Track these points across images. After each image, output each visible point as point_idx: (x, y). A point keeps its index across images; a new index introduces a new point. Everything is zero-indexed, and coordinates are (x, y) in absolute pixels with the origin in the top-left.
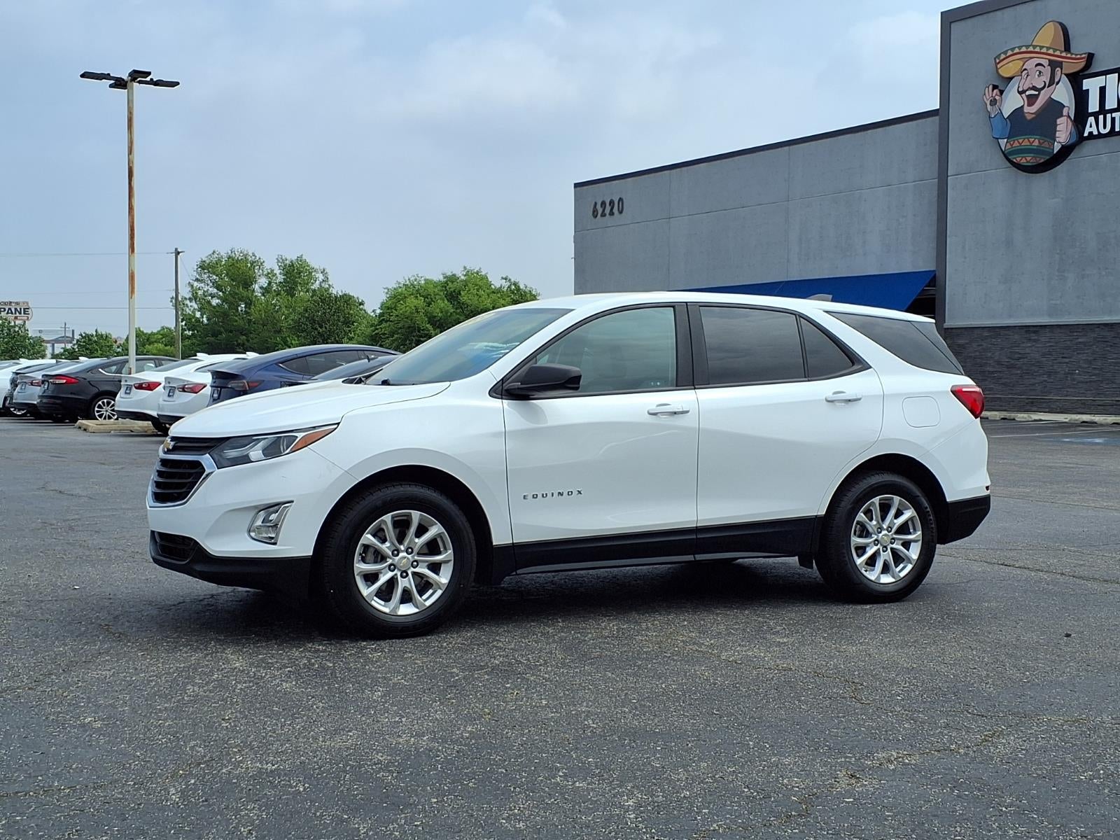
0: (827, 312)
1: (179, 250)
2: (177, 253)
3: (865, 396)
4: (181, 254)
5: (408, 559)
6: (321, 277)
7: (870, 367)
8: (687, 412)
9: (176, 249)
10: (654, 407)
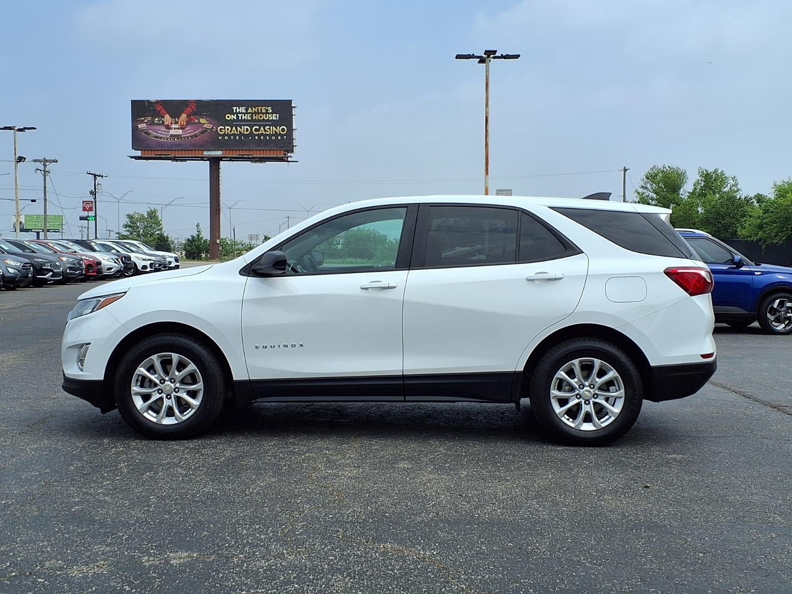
0: (551, 208)
1: (627, 168)
2: (625, 170)
3: (567, 276)
4: (627, 171)
5: (171, 386)
6: (732, 182)
7: (583, 252)
8: (394, 287)
9: (624, 167)
10: (368, 283)
